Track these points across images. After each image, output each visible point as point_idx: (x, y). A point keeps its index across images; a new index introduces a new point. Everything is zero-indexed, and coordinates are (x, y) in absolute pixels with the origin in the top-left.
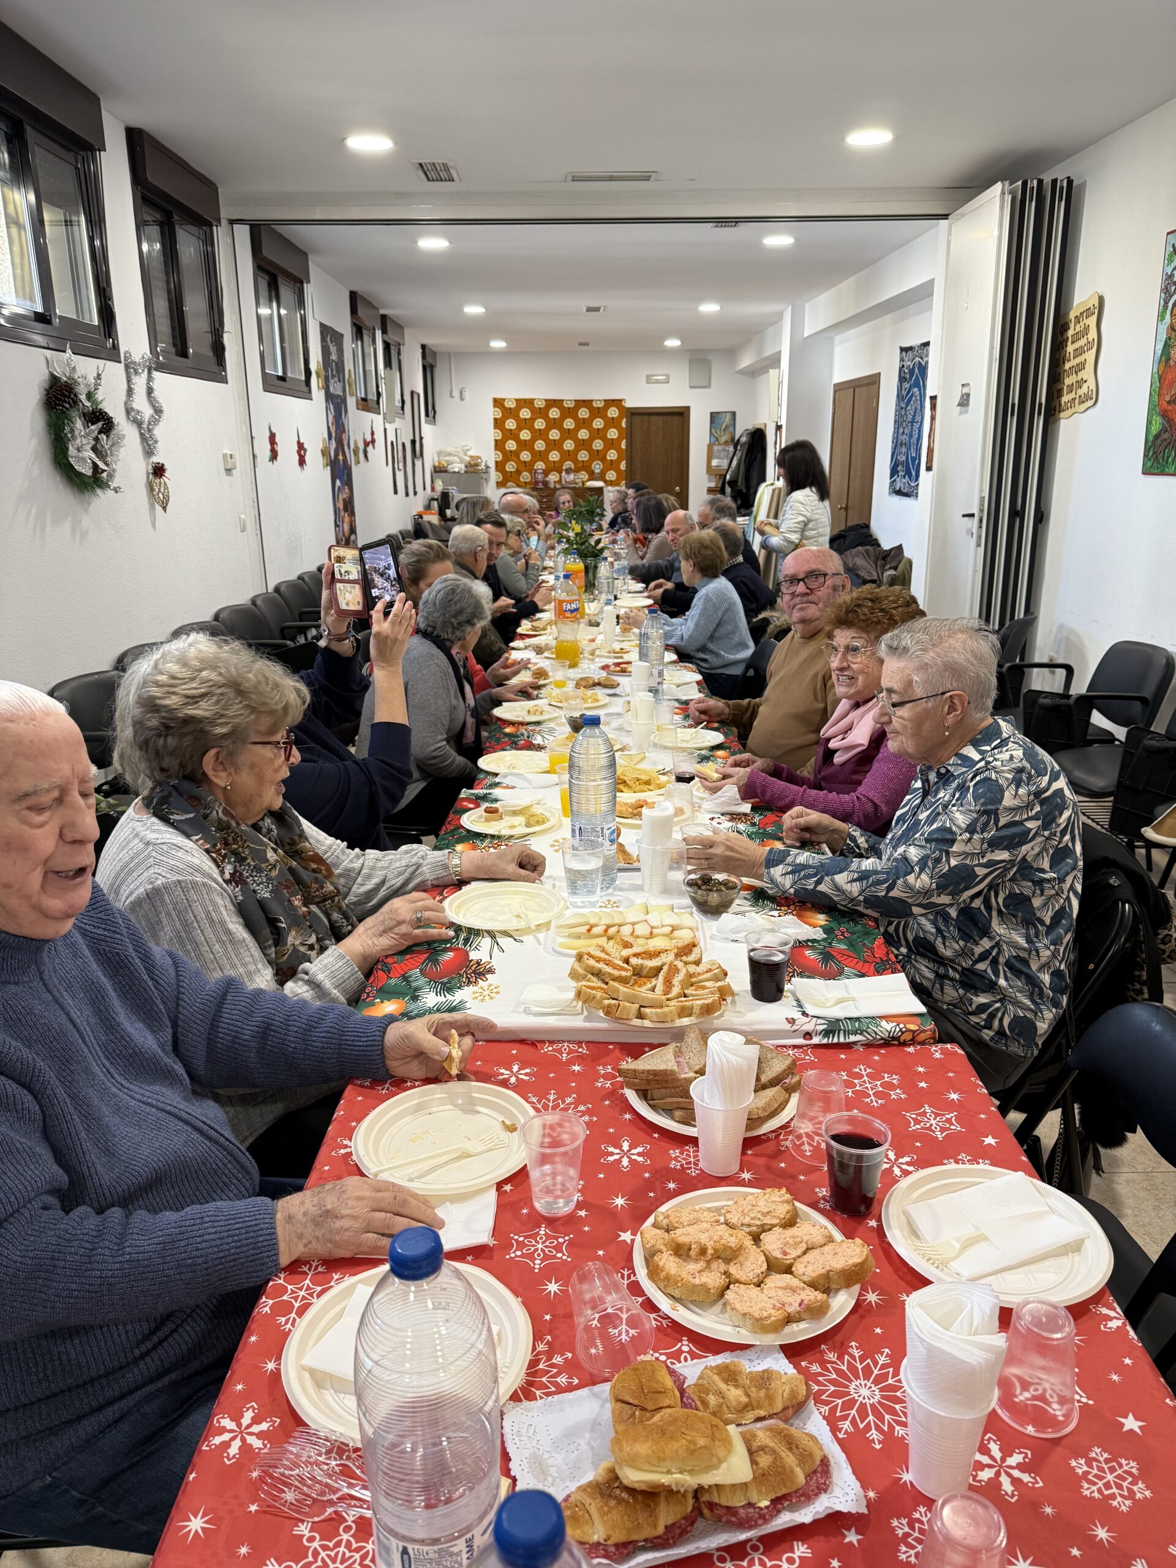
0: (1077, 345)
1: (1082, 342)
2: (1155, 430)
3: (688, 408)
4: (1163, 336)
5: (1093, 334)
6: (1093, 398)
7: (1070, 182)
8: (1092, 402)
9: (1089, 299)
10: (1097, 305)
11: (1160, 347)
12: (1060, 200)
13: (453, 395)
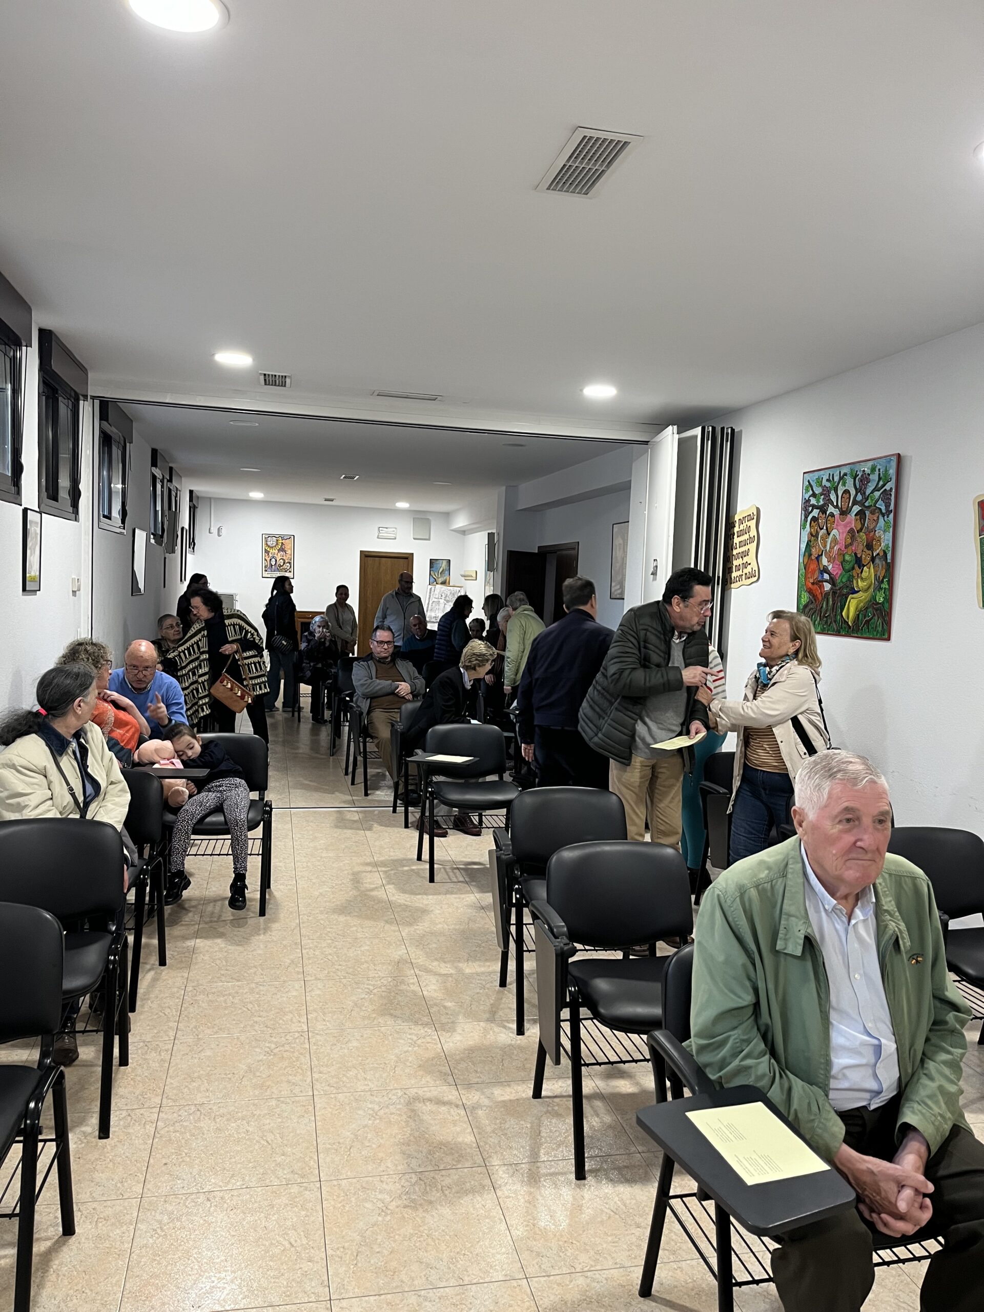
0: (742, 538)
1: (746, 537)
2: (804, 600)
3: (412, 554)
4: (805, 539)
5: (753, 532)
6: (755, 576)
7: (733, 430)
8: (755, 579)
9: (748, 509)
10: (755, 513)
11: (804, 546)
12: (727, 441)
13: (212, 531)
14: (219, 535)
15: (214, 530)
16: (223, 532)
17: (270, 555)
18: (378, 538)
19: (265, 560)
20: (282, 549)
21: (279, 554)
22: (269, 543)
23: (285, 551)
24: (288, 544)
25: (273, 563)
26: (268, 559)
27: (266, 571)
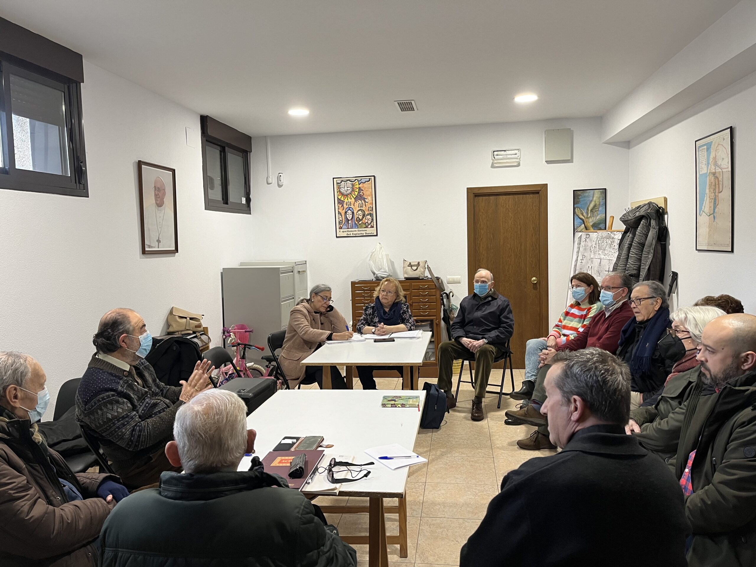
3: (545, 187)
13: (270, 181)
14: (280, 186)
15: (273, 180)
16: (284, 180)
17: (345, 206)
18: (493, 166)
19: (339, 213)
20: (360, 197)
21: (357, 204)
22: (342, 190)
23: (364, 199)
24: (367, 188)
25: (349, 217)
26: (343, 212)
27: (340, 228)
